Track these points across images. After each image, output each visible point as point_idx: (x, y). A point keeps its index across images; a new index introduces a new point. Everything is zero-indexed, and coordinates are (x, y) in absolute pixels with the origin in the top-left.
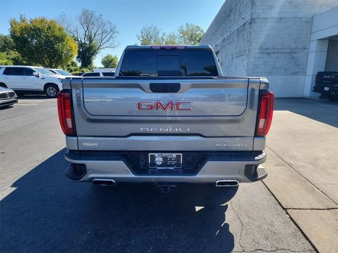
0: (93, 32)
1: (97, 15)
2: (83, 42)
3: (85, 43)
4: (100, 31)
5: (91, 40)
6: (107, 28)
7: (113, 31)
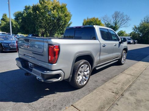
0: (117, 21)
1: (121, 13)
2: (112, 25)
3: (113, 26)
4: (121, 20)
5: (116, 24)
6: (125, 18)
7: (128, 19)
